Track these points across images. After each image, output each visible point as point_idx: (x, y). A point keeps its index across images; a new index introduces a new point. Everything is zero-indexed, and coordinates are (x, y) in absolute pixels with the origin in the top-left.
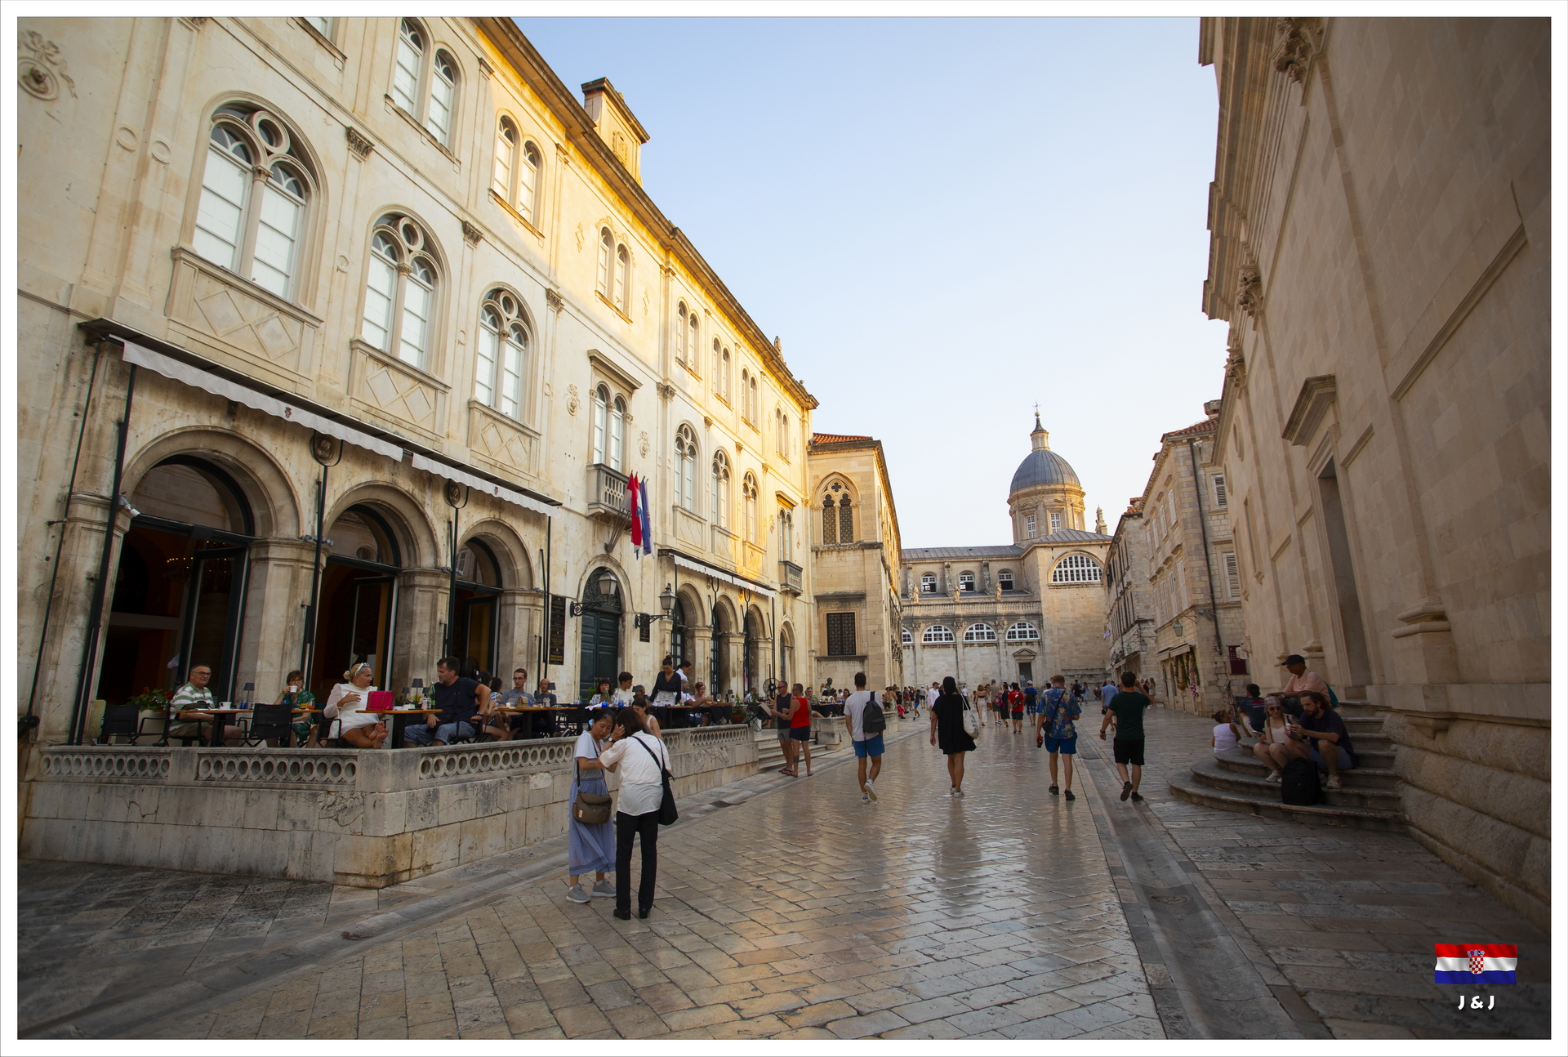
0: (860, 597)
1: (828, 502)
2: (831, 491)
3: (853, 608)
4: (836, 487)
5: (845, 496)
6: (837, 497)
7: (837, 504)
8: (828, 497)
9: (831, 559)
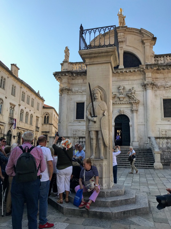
0: (49, 132)
1: (45, 117)
2: (46, 115)
3: (47, 134)
4: (47, 114)
5: (48, 116)
6: (47, 116)
7: (47, 117)
8: (45, 116)
9: (45, 126)
